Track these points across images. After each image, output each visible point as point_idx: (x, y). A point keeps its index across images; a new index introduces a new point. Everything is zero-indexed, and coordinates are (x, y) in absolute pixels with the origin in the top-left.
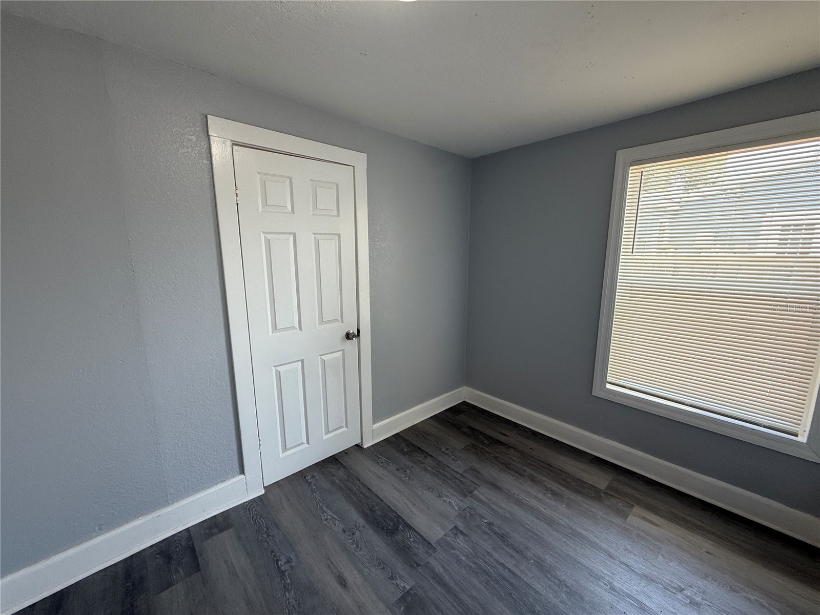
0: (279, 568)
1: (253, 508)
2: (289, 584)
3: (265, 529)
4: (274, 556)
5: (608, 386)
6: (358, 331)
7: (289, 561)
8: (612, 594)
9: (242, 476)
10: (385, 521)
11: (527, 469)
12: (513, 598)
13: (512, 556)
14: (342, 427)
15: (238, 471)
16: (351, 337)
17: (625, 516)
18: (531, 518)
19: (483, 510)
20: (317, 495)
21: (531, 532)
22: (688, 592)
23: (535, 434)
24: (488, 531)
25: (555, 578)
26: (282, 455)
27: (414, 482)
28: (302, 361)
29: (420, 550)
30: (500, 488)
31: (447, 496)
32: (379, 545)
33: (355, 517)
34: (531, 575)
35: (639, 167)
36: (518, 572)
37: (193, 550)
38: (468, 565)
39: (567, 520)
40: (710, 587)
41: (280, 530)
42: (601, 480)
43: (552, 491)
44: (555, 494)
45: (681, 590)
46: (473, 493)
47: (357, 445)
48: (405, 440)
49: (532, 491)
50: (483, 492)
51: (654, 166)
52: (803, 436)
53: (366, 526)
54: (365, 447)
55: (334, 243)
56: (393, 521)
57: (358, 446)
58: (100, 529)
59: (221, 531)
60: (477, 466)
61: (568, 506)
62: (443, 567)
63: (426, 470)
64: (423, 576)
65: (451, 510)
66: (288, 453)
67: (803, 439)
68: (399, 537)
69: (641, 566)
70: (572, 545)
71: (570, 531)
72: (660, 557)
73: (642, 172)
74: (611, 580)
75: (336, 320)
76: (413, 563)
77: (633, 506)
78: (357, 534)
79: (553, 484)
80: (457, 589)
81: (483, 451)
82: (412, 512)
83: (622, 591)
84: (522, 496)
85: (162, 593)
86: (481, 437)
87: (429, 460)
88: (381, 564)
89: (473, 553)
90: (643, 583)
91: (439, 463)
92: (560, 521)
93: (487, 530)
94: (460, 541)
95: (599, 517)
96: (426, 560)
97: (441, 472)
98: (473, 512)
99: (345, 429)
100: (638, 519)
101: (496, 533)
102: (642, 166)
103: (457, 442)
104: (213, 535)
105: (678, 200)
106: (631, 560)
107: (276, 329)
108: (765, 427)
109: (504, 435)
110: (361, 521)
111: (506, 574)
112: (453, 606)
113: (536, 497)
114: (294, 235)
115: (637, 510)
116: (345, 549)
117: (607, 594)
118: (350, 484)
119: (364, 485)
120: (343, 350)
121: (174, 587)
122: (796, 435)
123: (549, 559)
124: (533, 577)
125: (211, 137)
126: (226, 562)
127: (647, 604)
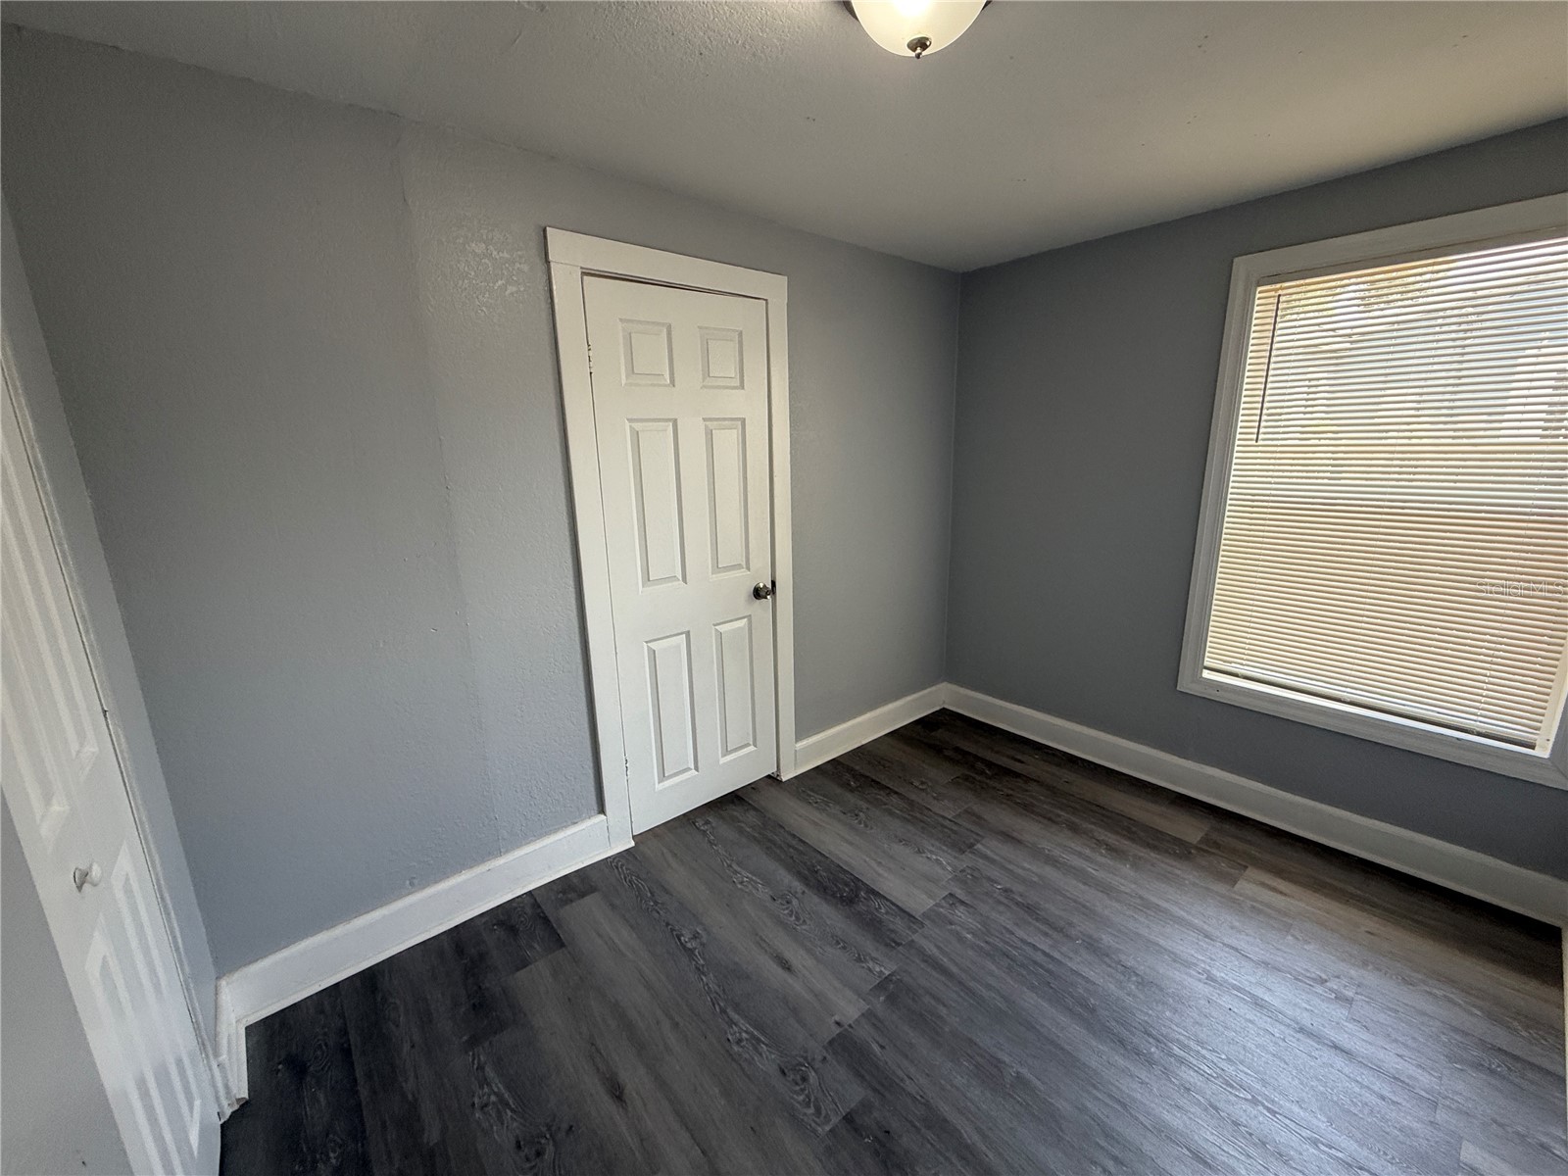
0: (684, 947)
1: (622, 865)
2: (703, 966)
3: (649, 895)
4: (672, 930)
5: (1206, 674)
6: (773, 584)
7: (695, 936)
8: (1210, 985)
9: (602, 816)
10: (836, 885)
11: (1062, 813)
12: (1052, 988)
13: (1046, 934)
14: (747, 745)
15: (596, 808)
16: (764, 594)
17: (1233, 882)
18: (1075, 882)
19: (994, 873)
20: (719, 848)
21: (1075, 901)
22: (1333, 984)
23: (1072, 761)
24: (1006, 901)
25: (1119, 962)
26: (659, 787)
27: (872, 831)
28: (688, 634)
29: (899, 924)
30: (1019, 842)
31: (931, 852)
32: (833, 917)
33: (787, 879)
34: (1079, 959)
35: (1273, 287)
36: (1056, 955)
37: (546, 920)
38: (978, 946)
39: (1133, 886)
40: (1371, 978)
41: (672, 895)
42: (1192, 830)
43: (1107, 845)
44: (1111, 849)
45: (1323, 982)
46: (975, 847)
47: (769, 776)
48: (850, 770)
49: (1073, 845)
50: (991, 846)
51: (1302, 285)
52: (1544, 748)
53: (806, 891)
54: (784, 780)
55: (733, 435)
56: (847, 885)
57: (772, 779)
58: (411, 884)
59: (582, 895)
60: (976, 808)
61: (1135, 866)
62: (938, 947)
63: (891, 813)
64: (907, 958)
65: (941, 871)
66: (667, 783)
67: (1543, 752)
68: (861, 907)
69: (1257, 949)
70: (1142, 919)
71: (1138, 901)
72: (1290, 937)
73: (1279, 296)
74: (1208, 968)
75: (739, 566)
76: (891, 942)
77: (1246, 867)
78: (794, 903)
79: (1109, 835)
80: (963, 976)
81: (984, 786)
82: (876, 872)
83: (1226, 981)
84: (1057, 852)
85: (518, 974)
86: (979, 765)
87: (894, 799)
88: (839, 942)
89: (984, 930)
90: (1260, 972)
91: (911, 803)
92: (1122, 888)
93: (1003, 899)
94: (961, 913)
95: (1187, 882)
96: (910, 938)
97: (916, 816)
98: (976, 874)
99: (752, 748)
100: (1252, 885)
101: (1017, 904)
102: (1278, 286)
103: (940, 774)
104: (572, 901)
105: (1349, 331)
106: (1240, 942)
107: (649, 580)
108: (1479, 734)
109: (1020, 761)
110: (798, 886)
111: (1039, 957)
112: (960, 996)
113: (1080, 854)
114: (675, 422)
115: (1252, 872)
116: (780, 922)
117: (1201, 986)
118: (769, 834)
119: (794, 836)
120: (749, 617)
121: (533, 966)
122: (1532, 747)
123: (1107, 939)
124: (1083, 962)
125: (552, 265)
126: (600, 936)
127: (1266, 998)
